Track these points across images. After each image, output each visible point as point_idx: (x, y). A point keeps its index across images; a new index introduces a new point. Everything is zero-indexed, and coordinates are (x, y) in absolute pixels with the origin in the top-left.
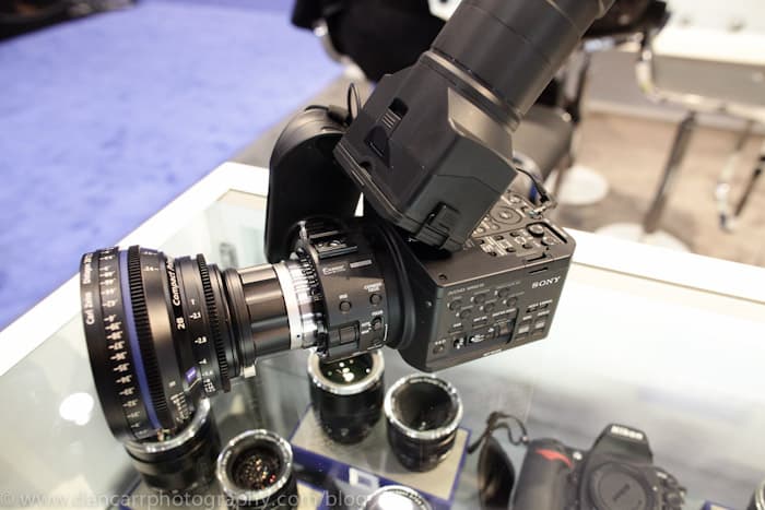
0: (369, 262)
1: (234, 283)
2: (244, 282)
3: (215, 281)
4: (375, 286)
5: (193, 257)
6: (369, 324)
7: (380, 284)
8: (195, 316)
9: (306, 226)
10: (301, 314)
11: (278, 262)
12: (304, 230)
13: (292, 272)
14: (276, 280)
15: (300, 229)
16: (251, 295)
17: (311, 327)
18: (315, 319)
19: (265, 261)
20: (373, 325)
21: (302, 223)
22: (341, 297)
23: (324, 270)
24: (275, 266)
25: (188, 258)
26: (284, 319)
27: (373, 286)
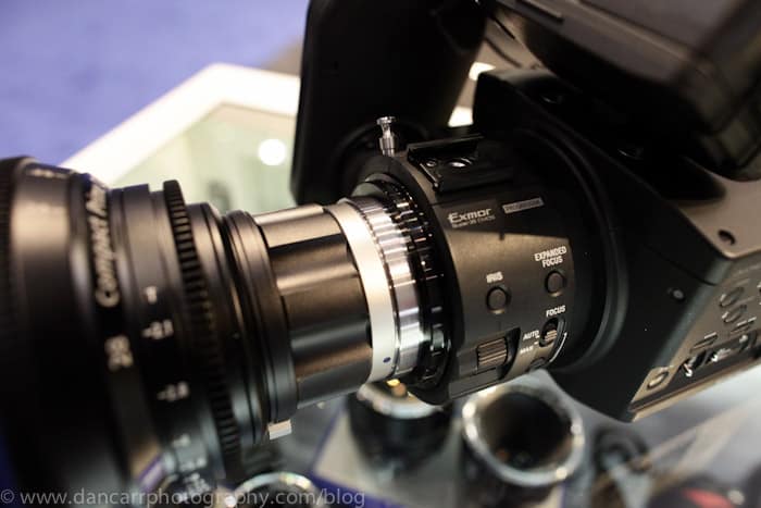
0: (538, 202)
1: (249, 245)
2: (272, 244)
3: (206, 242)
4: (553, 254)
5: (156, 187)
6: (536, 334)
7: (563, 250)
8: (156, 331)
9: (393, 127)
10: (396, 308)
11: (334, 202)
12: (388, 134)
13: (373, 220)
14: (340, 239)
15: (381, 134)
16: (286, 273)
17: (414, 336)
18: (426, 321)
19: (290, 201)
20: (543, 335)
21: (385, 120)
22: (491, 278)
23: (451, 217)
24: (332, 209)
25: (145, 188)
26: (362, 328)
27: (553, 252)
